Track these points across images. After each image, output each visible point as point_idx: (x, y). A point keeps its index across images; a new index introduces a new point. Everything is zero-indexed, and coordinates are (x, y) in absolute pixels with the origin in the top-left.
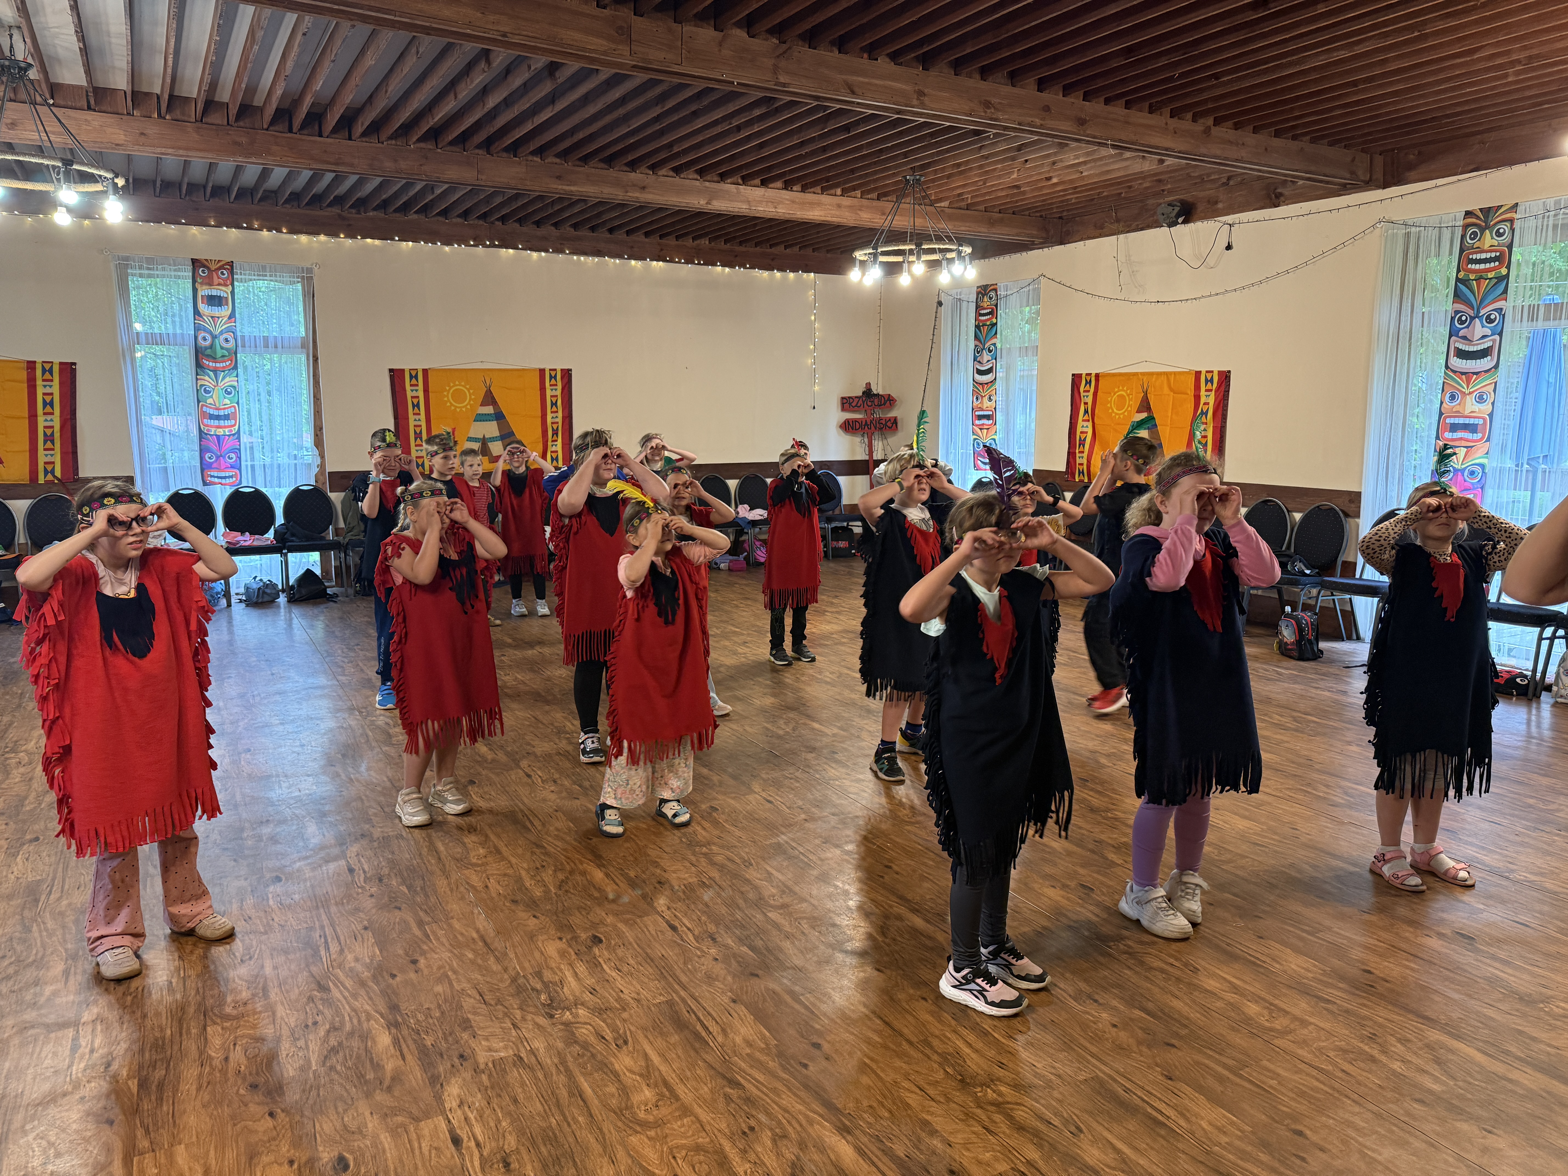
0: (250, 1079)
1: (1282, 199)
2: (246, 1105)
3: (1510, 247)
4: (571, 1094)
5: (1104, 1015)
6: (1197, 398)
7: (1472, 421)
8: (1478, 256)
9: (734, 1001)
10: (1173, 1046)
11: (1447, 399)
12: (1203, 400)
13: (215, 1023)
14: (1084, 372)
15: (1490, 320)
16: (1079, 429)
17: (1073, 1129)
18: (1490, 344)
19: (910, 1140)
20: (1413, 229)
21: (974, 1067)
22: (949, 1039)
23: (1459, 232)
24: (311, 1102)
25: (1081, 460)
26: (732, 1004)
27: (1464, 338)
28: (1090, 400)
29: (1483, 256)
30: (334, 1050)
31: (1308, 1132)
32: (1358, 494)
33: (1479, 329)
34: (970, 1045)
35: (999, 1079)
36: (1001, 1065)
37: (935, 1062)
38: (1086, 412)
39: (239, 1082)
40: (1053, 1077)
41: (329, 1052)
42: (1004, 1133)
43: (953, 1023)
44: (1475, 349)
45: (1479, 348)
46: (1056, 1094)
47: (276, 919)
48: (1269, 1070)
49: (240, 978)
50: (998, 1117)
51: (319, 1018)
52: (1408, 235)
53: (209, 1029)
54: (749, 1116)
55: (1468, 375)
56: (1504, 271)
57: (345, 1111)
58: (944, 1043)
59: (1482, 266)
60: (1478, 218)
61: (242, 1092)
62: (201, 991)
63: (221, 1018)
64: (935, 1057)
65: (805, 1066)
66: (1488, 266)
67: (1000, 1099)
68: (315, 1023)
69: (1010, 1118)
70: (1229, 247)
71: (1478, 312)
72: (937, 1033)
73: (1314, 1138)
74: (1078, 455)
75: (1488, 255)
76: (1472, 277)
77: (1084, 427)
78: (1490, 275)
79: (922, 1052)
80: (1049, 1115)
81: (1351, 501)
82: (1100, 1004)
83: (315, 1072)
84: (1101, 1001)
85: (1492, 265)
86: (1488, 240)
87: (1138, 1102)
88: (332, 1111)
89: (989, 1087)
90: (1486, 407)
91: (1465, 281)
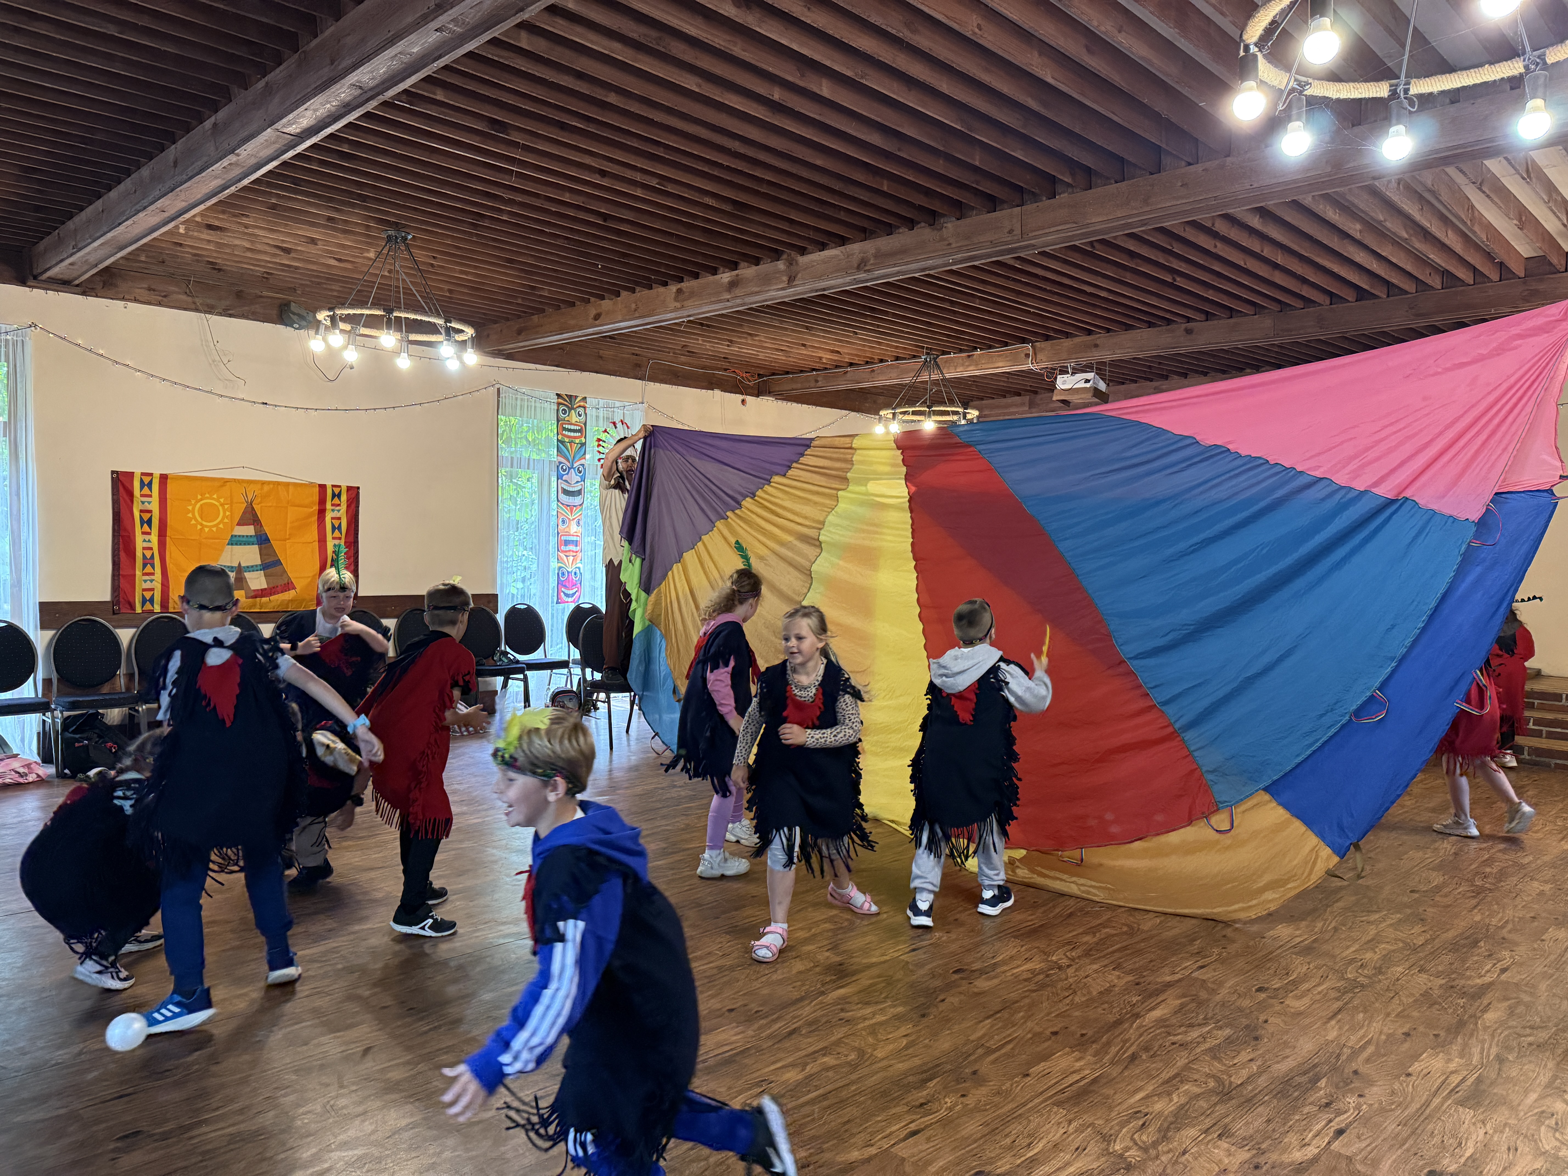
3: (585, 424)
6: (321, 512)
8: (569, 427)
11: (560, 523)
12: (330, 516)
14: (136, 471)
15: (579, 471)
16: (137, 544)
18: (579, 488)
25: (149, 584)
27: (566, 481)
28: (155, 506)
29: (572, 427)
32: (496, 596)
33: (574, 477)
38: (148, 522)
44: (572, 489)
45: (576, 489)
55: (571, 507)
56: (583, 440)
59: (572, 434)
60: (567, 400)
66: (575, 434)
71: (572, 465)
74: (141, 578)
75: (574, 428)
76: (567, 440)
77: (147, 541)
78: (577, 441)
81: (492, 601)
85: (579, 434)
86: (573, 417)
91: (563, 442)
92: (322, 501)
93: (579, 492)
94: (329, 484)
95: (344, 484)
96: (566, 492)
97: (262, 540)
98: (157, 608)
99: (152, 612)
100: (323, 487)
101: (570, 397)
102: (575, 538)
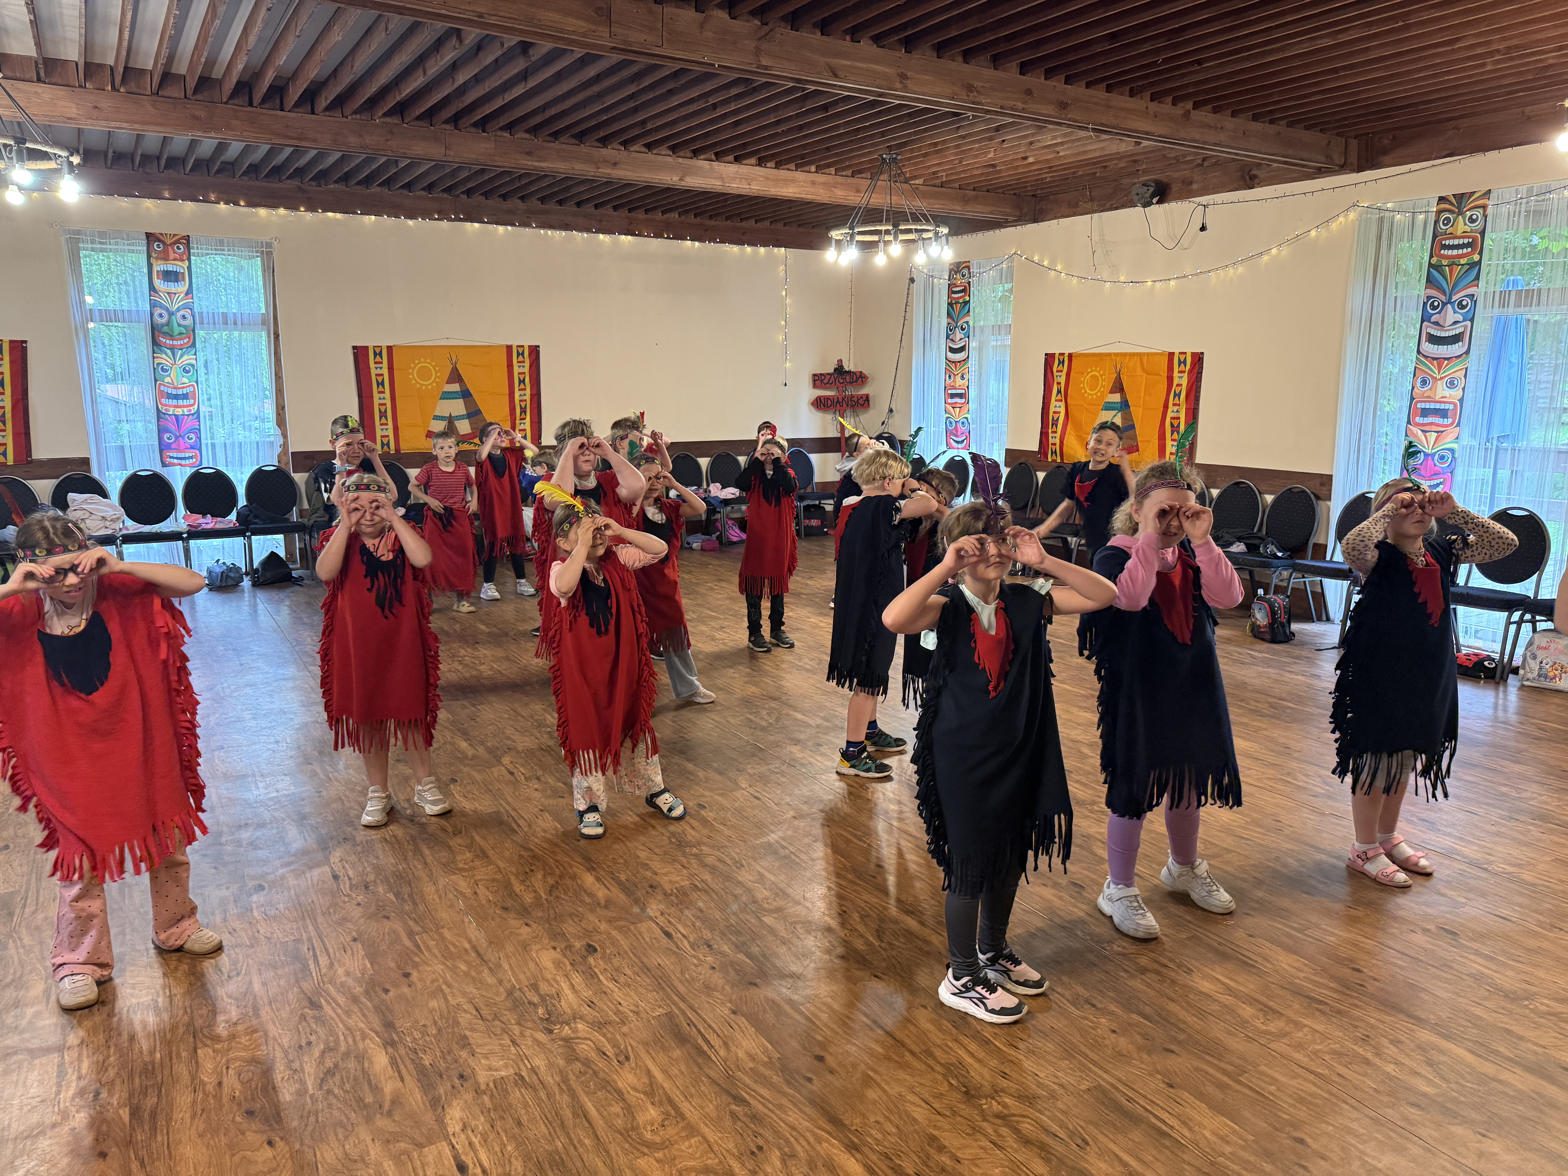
0: (245, 1106)
1: (1257, 181)
2: (243, 1134)
3: (1483, 233)
4: (575, 1115)
5: (1103, 1020)
6: (1170, 379)
7: (1442, 406)
8: (1451, 242)
9: (734, 1012)
10: (1173, 1052)
11: (1418, 384)
12: (1176, 382)
13: (206, 1045)
14: (1057, 352)
15: (1462, 306)
16: (1052, 409)
17: (1079, 1141)
18: (1461, 330)
19: (919, 1157)
20: (1387, 214)
21: (977, 1078)
22: (951, 1048)
23: (1432, 217)
24: (310, 1128)
25: (1054, 439)
26: (732, 1016)
27: (1436, 323)
28: (1063, 380)
29: (1456, 242)
30: (330, 1073)
31: (1309, 1140)
32: (1330, 477)
33: (1451, 315)
34: (972, 1055)
35: (1003, 1091)
36: (1004, 1075)
37: (939, 1073)
38: (1059, 392)
39: (235, 1108)
40: (1056, 1087)
41: (325, 1074)
42: (1011, 1147)
43: (954, 1031)
44: (1446, 334)
45: (1451, 333)
46: (1060, 1104)
47: (262, 931)
48: (1268, 1076)
49: (229, 997)
50: (1004, 1131)
51: (313, 1038)
52: (1381, 220)
53: (199, 1051)
54: (756, 1134)
55: (1439, 361)
57: (346, 1137)
58: (947, 1053)
59: (1455, 252)
60: (1451, 203)
61: (238, 1119)
62: (189, 1010)
63: (211, 1039)
64: (938, 1068)
65: (810, 1080)
66: (1460, 251)
67: (1006, 1112)
68: (309, 1044)
69: (1016, 1131)
70: (1203, 228)
71: (1450, 298)
72: (939, 1042)
73: (1315, 1146)
74: (1051, 435)
75: (1461, 241)
76: (1445, 262)
77: (1057, 407)
78: (1463, 261)
79: (925, 1063)
80: (1055, 1128)
81: (1322, 484)
82: (1097, 1009)
83: (312, 1096)
84: (1099, 1006)
85: (1465, 251)
86: (1461, 226)
87: (1141, 1111)
88: (332, 1137)
89: (993, 1098)
90: (1457, 393)
91: (1438, 268)
92: (1170, 369)
93: (1460, 337)
94: (1177, 352)
95: (1190, 350)
96: (1435, 339)
97: (1125, 406)
98: (1057, 458)
100: (1171, 355)
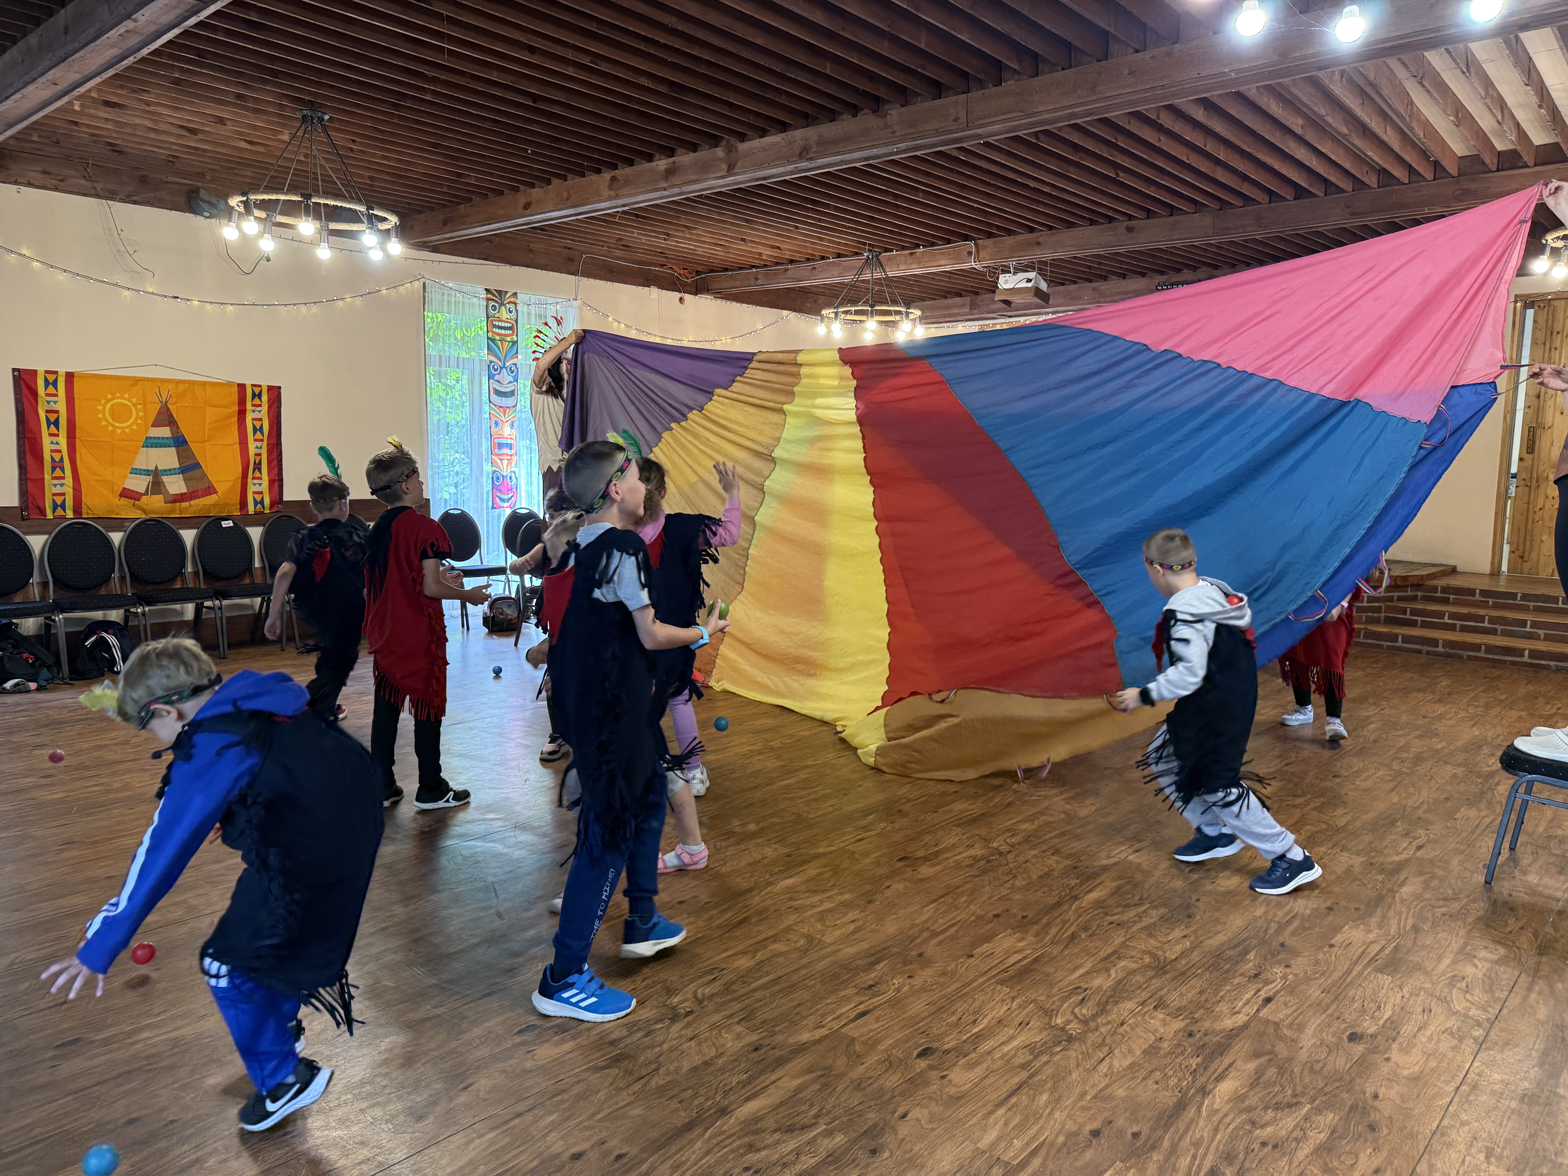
3: (516, 321)
6: (243, 412)
11: (493, 425)
12: (250, 416)
16: (47, 447)
18: (513, 388)
25: (59, 488)
28: (59, 408)
29: (503, 324)
38: (55, 423)
45: (508, 390)
55: (504, 409)
56: (515, 338)
60: (495, 295)
66: (505, 332)
71: (504, 364)
74: (50, 482)
76: (497, 338)
77: (54, 443)
78: (508, 339)
85: (508, 332)
86: (504, 314)
91: (493, 340)
92: (242, 402)
93: (512, 393)
94: (248, 383)
95: (265, 383)
96: (498, 393)
97: (179, 442)
98: (70, 514)
99: (64, 518)
100: (242, 387)
101: (499, 292)
102: (509, 441)
